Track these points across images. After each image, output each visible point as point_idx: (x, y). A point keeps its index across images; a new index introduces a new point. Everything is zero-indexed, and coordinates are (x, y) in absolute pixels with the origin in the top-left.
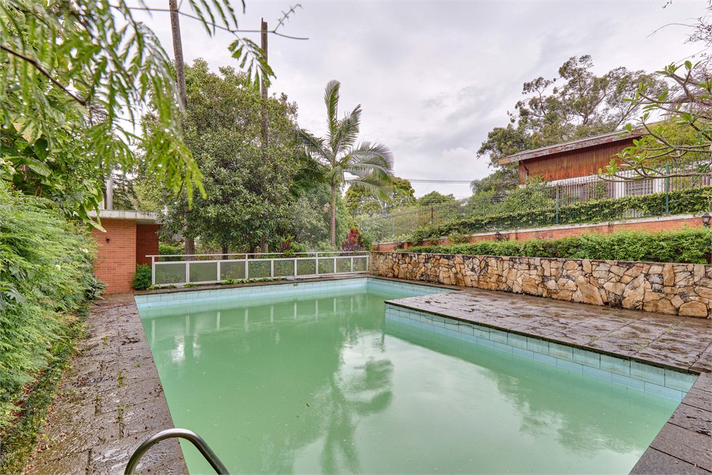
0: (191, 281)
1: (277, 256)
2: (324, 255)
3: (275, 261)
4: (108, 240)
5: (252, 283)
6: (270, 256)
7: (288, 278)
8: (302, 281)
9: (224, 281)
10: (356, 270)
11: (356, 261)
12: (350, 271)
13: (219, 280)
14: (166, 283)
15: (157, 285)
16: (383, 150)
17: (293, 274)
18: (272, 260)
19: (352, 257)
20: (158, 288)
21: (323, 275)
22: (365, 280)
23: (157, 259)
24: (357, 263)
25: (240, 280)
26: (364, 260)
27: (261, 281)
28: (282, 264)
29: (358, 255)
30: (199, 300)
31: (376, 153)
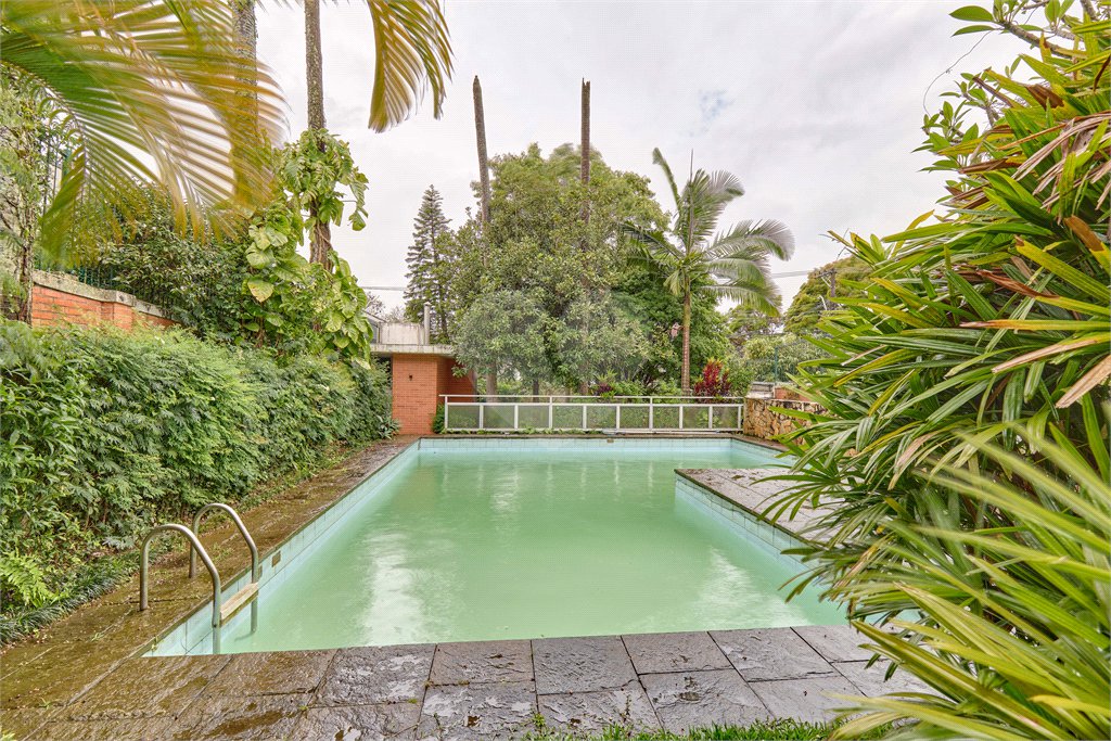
0: (485, 426)
1: (593, 401)
2: (663, 401)
3: (588, 408)
4: (411, 377)
5: (555, 434)
6: (581, 401)
7: (605, 431)
8: (625, 436)
9: (521, 430)
10: (718, 426)
11: (719, 413)
12: (707, 427)
13: (516, 429)
14: (458, 427)
15: (449, 429)
16: (775, 229)
17: (615, 427)
18: (585, 405)
19: (711, 406)
20: (449, 432)
21: (658, 430)
22: (726, 442)
23: (450, 400)
24: (720, 415)
25: (542, 429)
26: (734, 412)
27: (567, 432)
28: (599, 411)
29: (722, 402)
30: (488, 450)
31: (761, 236)
